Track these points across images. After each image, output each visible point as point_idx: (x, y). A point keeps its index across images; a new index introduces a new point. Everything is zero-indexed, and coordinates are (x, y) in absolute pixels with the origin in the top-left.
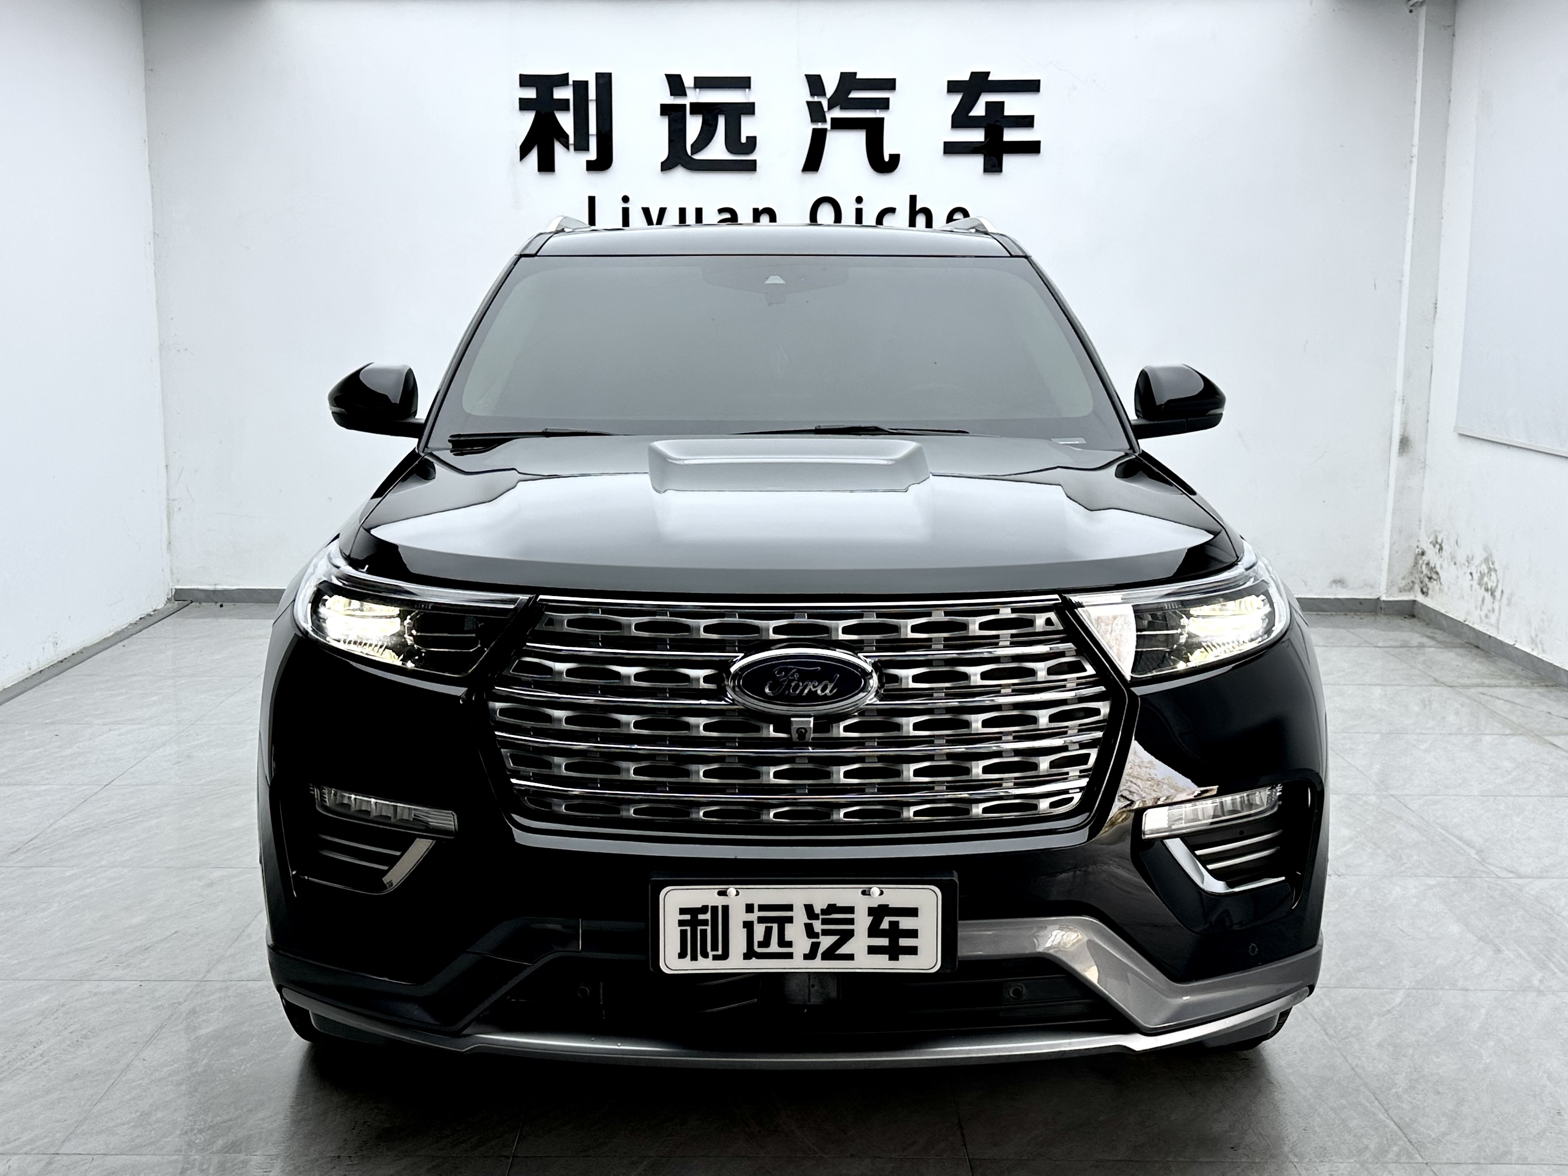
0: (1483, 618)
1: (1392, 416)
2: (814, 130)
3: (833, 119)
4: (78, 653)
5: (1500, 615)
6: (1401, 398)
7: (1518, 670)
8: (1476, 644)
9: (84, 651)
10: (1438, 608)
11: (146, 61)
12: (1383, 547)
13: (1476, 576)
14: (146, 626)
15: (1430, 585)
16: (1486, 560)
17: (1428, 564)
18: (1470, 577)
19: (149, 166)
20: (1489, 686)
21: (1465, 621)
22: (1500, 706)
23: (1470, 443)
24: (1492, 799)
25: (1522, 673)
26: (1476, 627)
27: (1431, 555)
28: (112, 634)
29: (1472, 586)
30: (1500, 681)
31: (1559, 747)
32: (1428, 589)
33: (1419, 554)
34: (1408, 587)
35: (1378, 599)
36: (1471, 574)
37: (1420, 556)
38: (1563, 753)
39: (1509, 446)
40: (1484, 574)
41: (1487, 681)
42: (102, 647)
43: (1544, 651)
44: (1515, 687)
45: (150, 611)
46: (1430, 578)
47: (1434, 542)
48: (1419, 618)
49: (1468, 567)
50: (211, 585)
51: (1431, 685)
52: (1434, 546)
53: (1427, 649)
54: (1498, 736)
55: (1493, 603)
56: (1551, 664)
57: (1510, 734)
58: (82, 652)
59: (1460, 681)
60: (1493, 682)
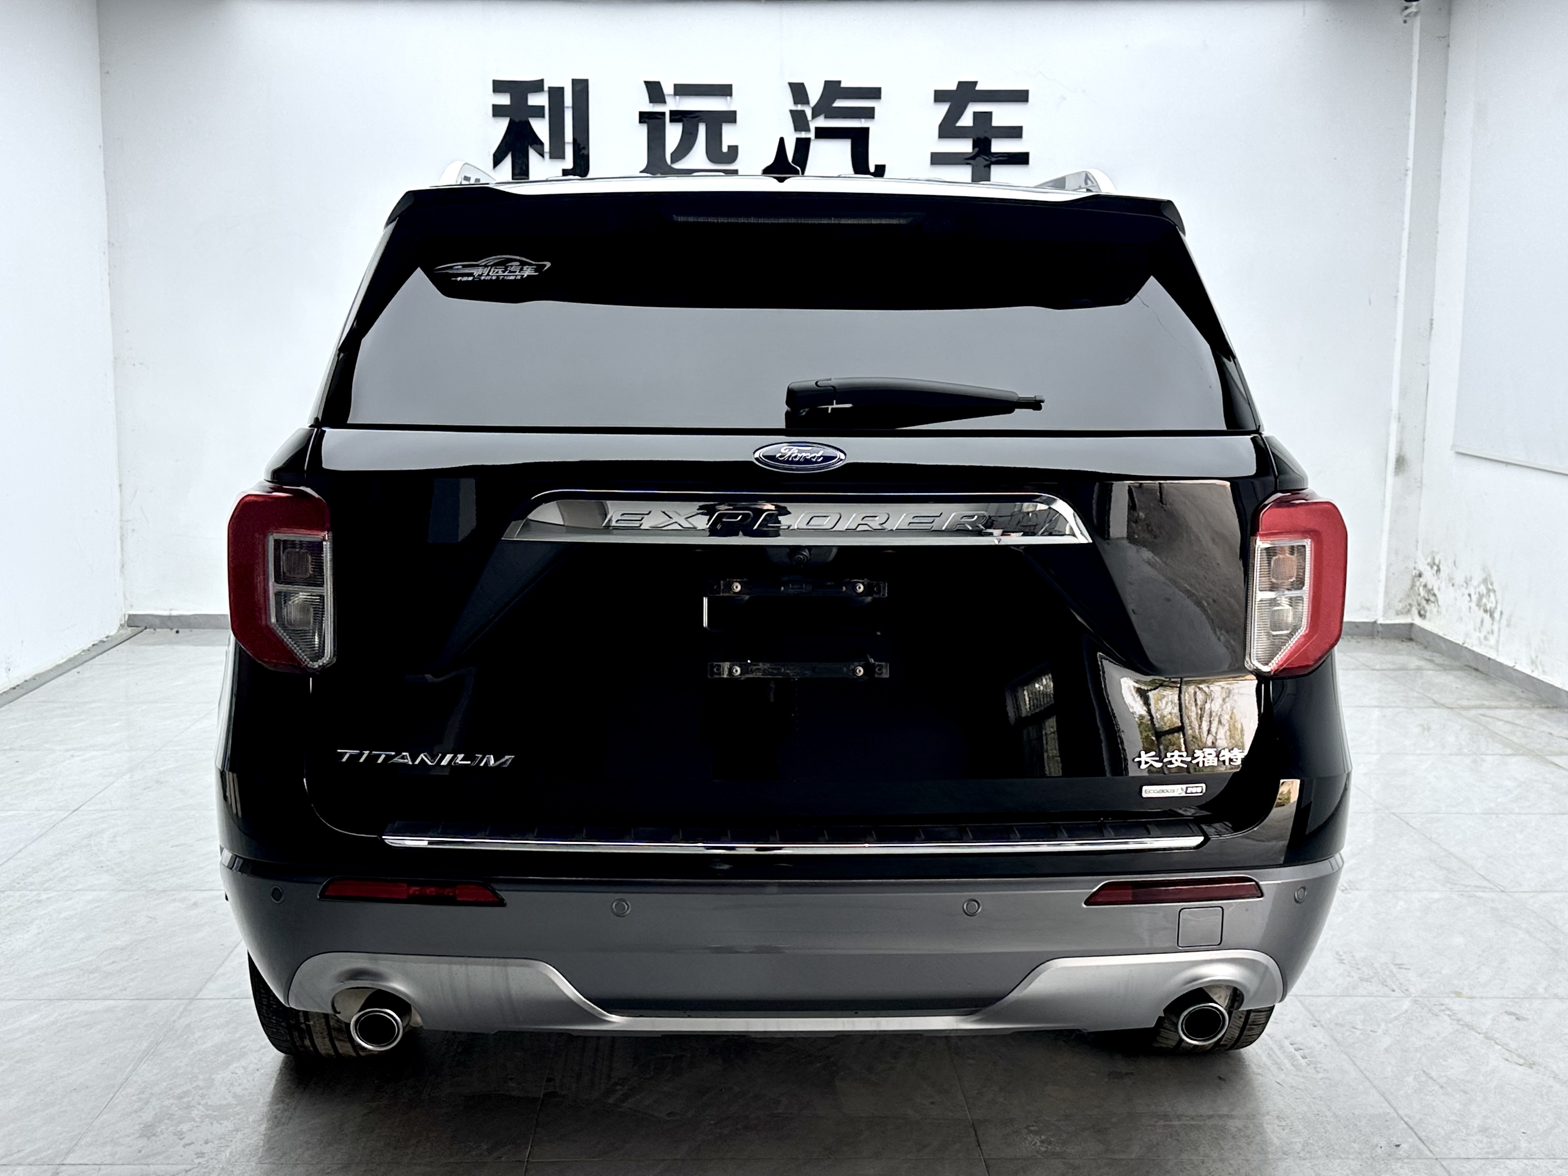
0: (1482, 640)
1: (1388, 435)
2: (798, 140)
3: (817, 129)
4: (30, 680)
5: (1499, 636)
6: (1397, 417)
7: (1518, 692)
8: (1476, 667)
9: (37, 678)
10: (1435, 630)
11: (102, 64)
12: (1379, 569)
13: (1475, 598)
14: (100, 652)
15: (1427, 607)
16: (1485, 581)
17: (1425, 586)
18: (1469, 599)
19: (104, 172)
20: (1489, 708)
21: (1463, 644)
22: (1501, 727)
23: (1467, 460)
24: (1494, 816)
25: (1523, 695)
26: (1475, 649)
27: (1429, 576)
28: (64, 660)
29: (1470, 608)
30: (1501, 703)
31: (1561, 767)
32: (1426, 612)
33: (1415, 576)
34: (1406, 610)
35: (1375, 622)
36: (1470, 595)
37: (1417, 578)
38: (1564, 772)
39: (1507, 464)
40: (1483, 594)
41: (1486, 703)
42: (53, 674)
43: (1544, 672)
44: (1516, 708)
45: (102, 637)
46: (1428, 601)
47: (1432, 564)
48: (1416, 642)
49: (1466, 588)
50: (165, 610)
51: (1431, 707)
52: (1432, 567)
53: (1425, 672)
54: (1499, 757)
55: (1492, 624)
56: (1552, 686)
57: (1511, 755)
58: (35, 679)
59: (1459, 702)
60: (1493, 704)
